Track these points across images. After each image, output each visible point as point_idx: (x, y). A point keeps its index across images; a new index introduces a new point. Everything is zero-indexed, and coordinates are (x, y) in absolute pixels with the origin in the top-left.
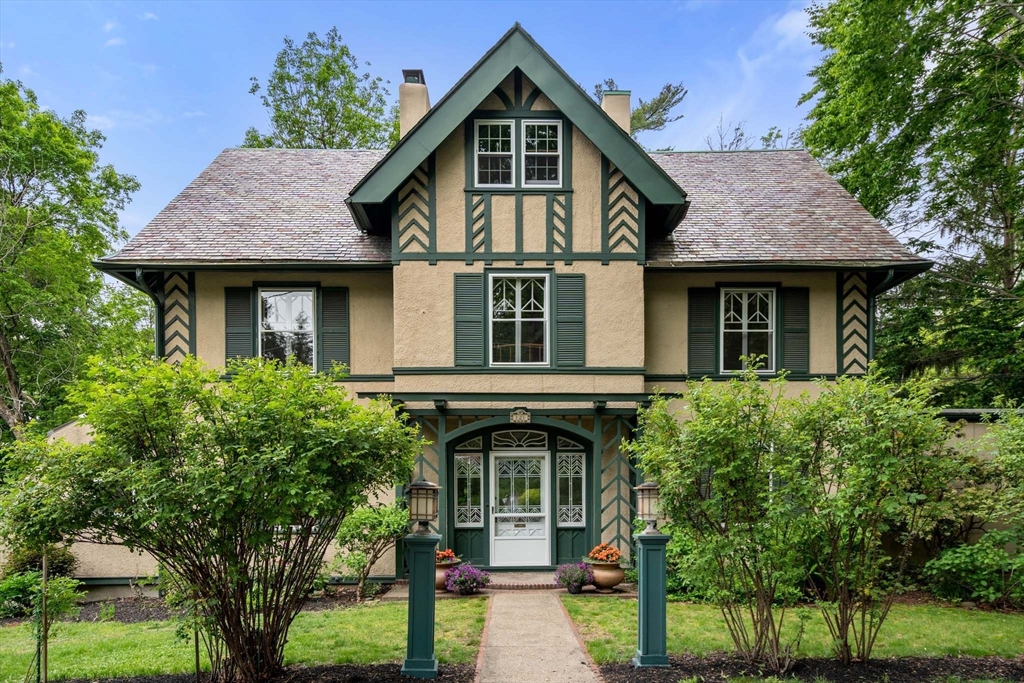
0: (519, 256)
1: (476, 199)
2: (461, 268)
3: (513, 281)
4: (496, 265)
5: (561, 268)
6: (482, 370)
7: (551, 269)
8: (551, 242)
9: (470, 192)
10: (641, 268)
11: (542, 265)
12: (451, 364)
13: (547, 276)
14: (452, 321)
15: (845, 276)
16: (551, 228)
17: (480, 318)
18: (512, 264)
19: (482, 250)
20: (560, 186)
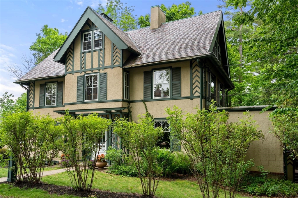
0: (92, 69)
1: (83, 55)
2: (79, 74)
3: (91, 76)
4: (87, 72)
5: (102, 71)
6: (82, 103)
7: (99, 72)
8: (99, 64)
9: (82, 53)
10: (122, 69)
11: (97, 71)
12: (76, 102)
13: (98, 74)
14: (76, 90)
15: (193, 61)
16: (99, 60)
17: (82, 88)
18: (90, 72)
19: (84, 69)
20: (102, 48)
